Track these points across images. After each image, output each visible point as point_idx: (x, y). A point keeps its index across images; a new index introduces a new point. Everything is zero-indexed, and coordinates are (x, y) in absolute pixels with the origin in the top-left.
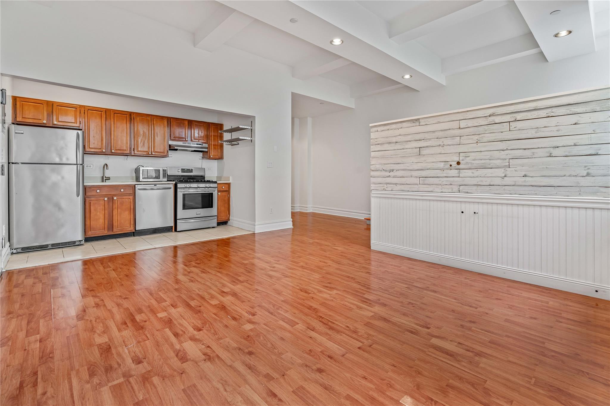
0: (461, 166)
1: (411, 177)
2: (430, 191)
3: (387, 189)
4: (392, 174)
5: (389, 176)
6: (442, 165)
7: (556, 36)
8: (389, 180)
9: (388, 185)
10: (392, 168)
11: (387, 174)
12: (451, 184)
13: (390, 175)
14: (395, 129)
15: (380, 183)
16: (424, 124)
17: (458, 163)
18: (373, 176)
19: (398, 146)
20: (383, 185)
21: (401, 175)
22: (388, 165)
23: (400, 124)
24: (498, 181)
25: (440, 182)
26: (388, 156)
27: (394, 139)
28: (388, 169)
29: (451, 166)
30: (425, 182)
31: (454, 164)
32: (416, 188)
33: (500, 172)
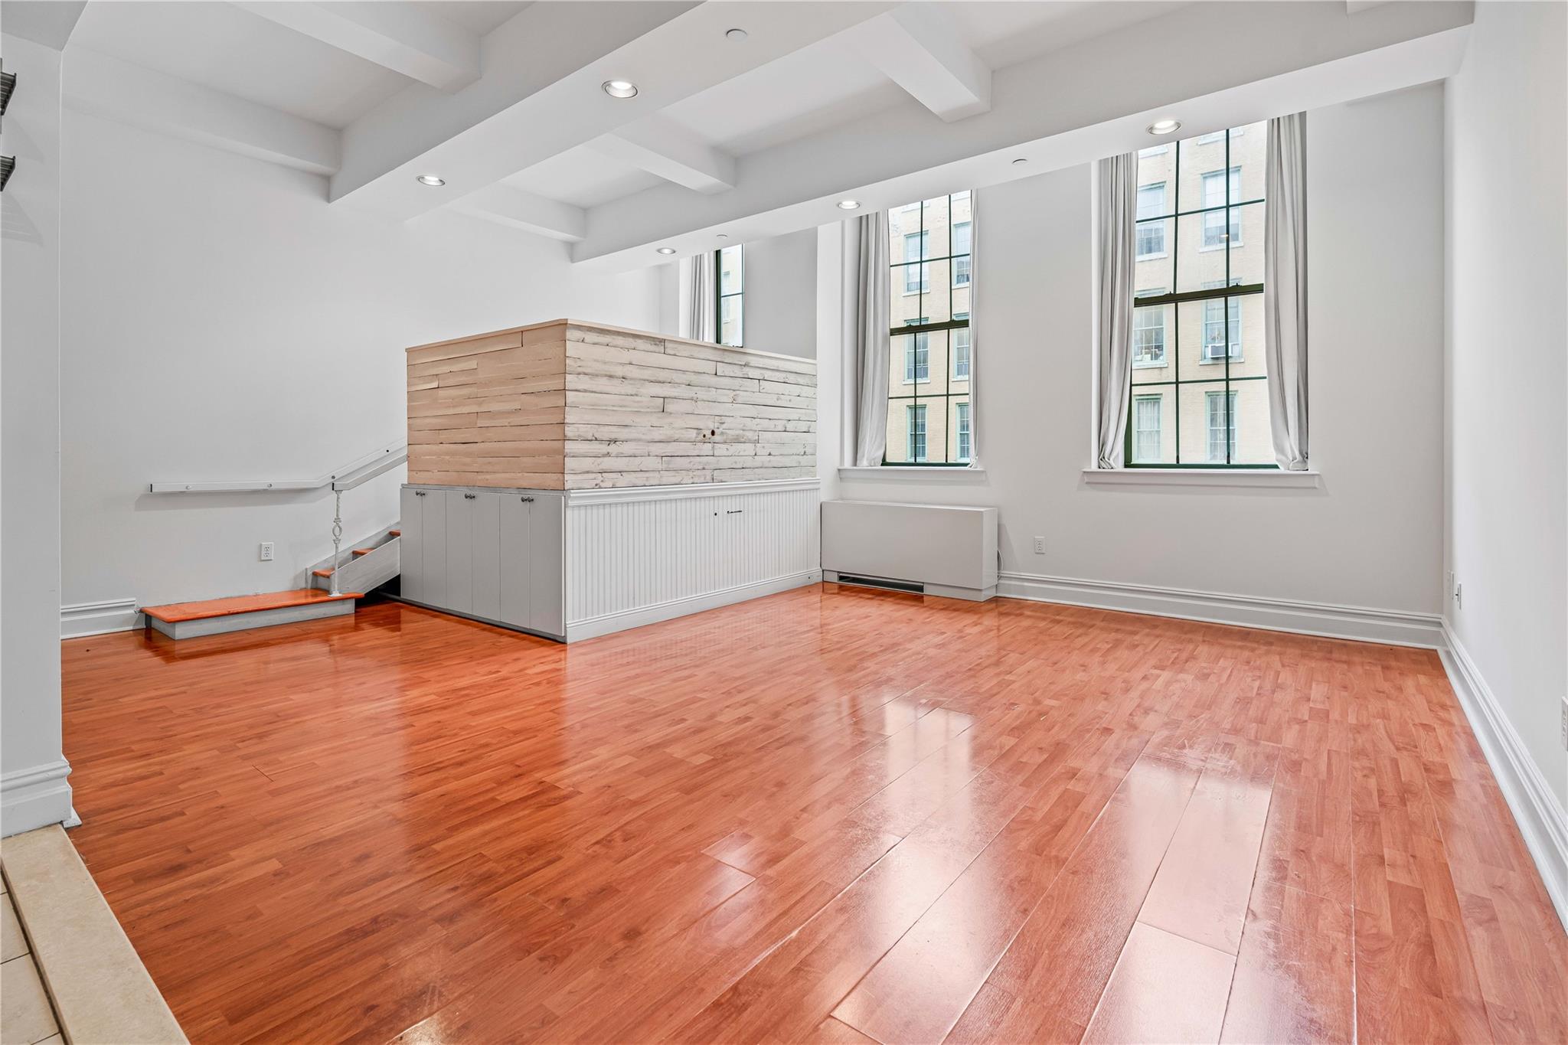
0: (716, 438)
1: (649, 455)
2: (677, 482)
3: (602, 485)
4: (613, 449)
5: (608, 454)
6: (693, 434)
7: (659, 251)
8: (607, 463)
9: (603, 474)
10: (613, 436)
11: (604, 448)
12: (704, 469)
13: (609, 451)
14: (622, 348)
15: (588, 472)
16: (672, 352)
17: (713, 433)
18: (572, 455)
19: (628, 388)
20: (594, 475)
21: (630, 453)
22: (607, 427)
23: (631, 340)
24: (749, 462)
25: (690, 466)
26: (606, 405)
27: (619, 371)
28: (606, 437)
29: (704, 436)
30: (670, 466)
31: (708, 433)
32: (654, 478)
33: (749, 448)
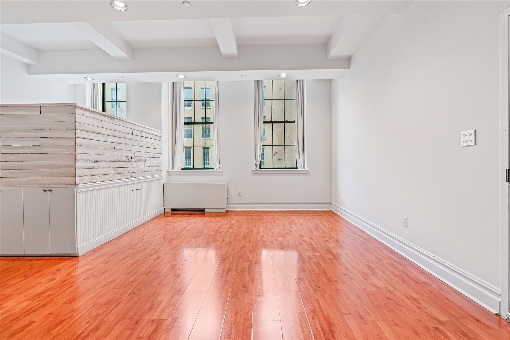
0: (133, 160)
1: (110, 168)
2: (120, 178)
3: (92, 181)
4: (96, 165)
5: (94, 168)
6: (125, 158)
8: (94, 171)
9: (93, 177)
10: (96, 159)
11: (92, 165)
12: (129, 173)
13: (94, 166)
14: (99, 120)
15: (86, 176)
16: (118, 124)
17: (132, 158)
18: (79, 168)
19: (101, 138)
20: (88, 177)
21: (102, 166)
22: (94, 155)
23: (103, 117)
24: (143, 169)
25: (124, 172)
26: (93, 145)
27: (98, 130)
28: (93, 159)
29: (129, 159)
30: (117, 172)
31: (130, 158)
32: (112, 177)
33: (142, 164)
